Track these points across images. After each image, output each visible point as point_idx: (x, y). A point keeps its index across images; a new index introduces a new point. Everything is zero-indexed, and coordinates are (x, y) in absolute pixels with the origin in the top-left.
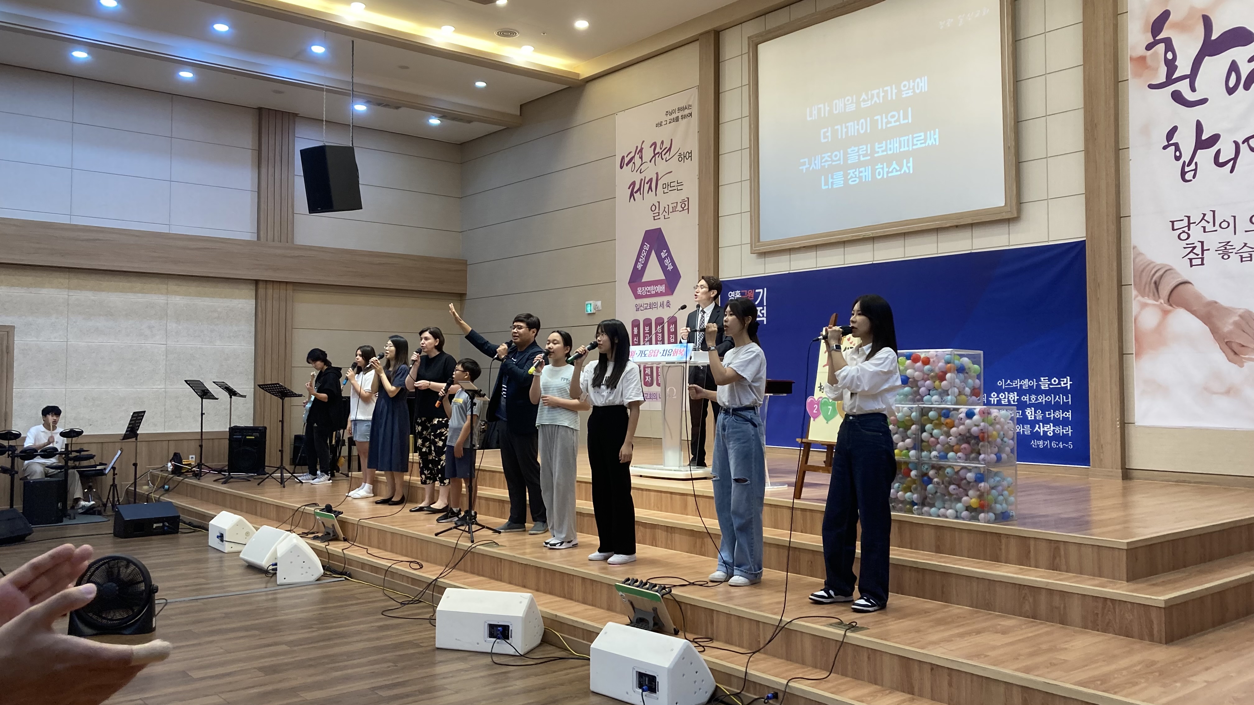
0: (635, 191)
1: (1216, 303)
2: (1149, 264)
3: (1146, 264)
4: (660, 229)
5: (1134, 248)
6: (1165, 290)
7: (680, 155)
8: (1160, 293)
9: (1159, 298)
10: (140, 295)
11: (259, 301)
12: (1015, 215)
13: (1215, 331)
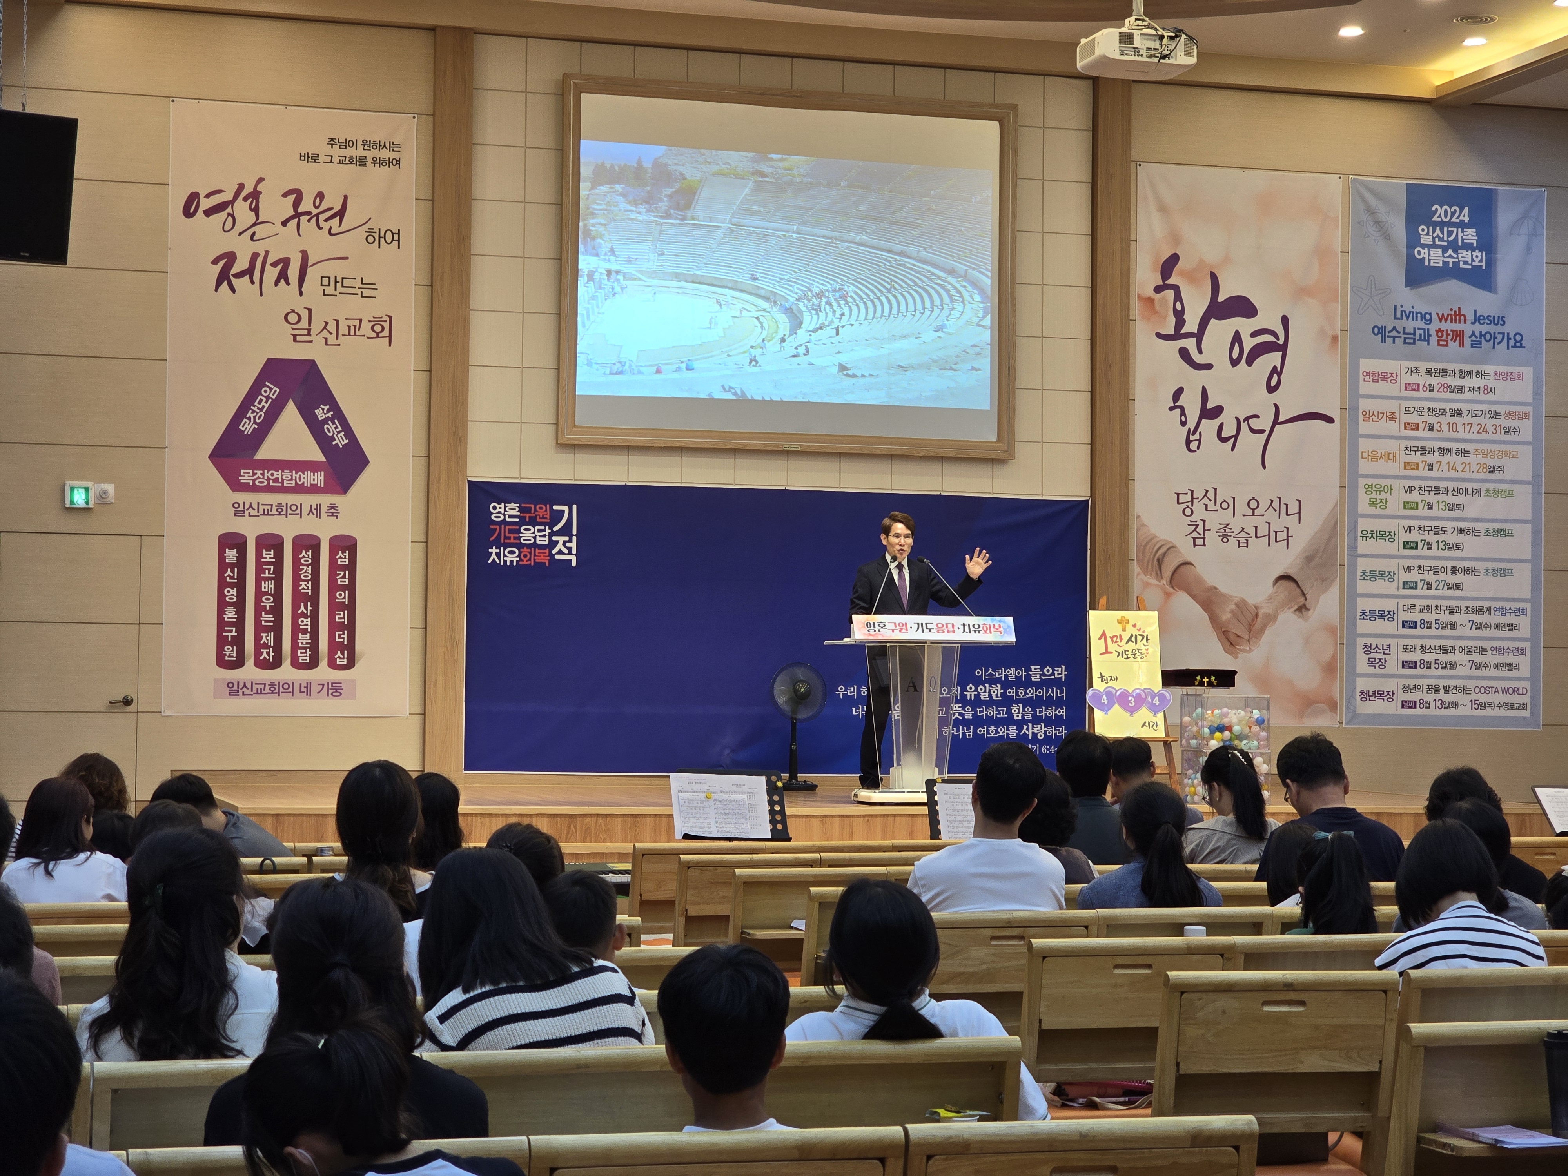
0: (234, 271)
1: (1216, 588)
2: (1152, 539)
3: (1149, 538)
4: (312, 362)
5: (1138, 517)
6: (1168, 570)
7: (370, 232)
8: (1163, 572)
9: (1162, 578)
12: (1004, 457)
13: (1214, 619)
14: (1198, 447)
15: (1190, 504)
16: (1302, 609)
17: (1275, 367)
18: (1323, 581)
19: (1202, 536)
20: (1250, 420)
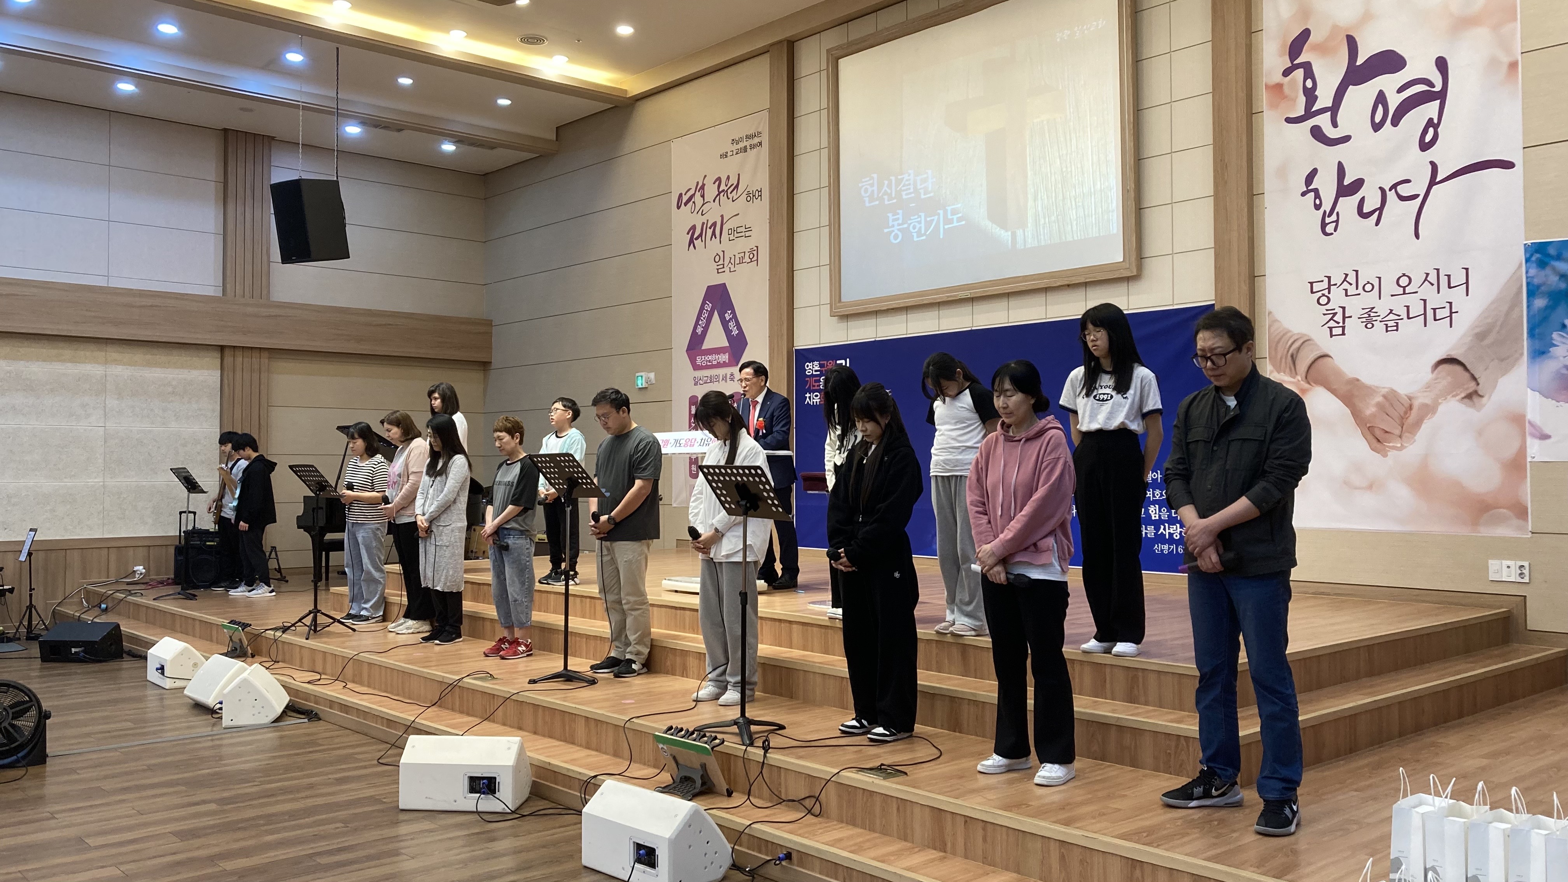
0: (695, 237)
1: (1358, 380)
2: (1284, 335)
3: (1282, 334)
4: (724, 284)
5: (1270, 313)
6: (1303, 365)
7: (748, 194)
8: (1298, 367)
9: (1296, 374)
10: (70, 364)
11: (226, 373)
12: (1135, 274)
13: (1356, 414)
14: (1335, 230)
15: (1326, 292)
16: (1472, 396)
17: (1431, 120)
18: (1502, 360)
19: (1341, 324)
20: (1399, 188)
